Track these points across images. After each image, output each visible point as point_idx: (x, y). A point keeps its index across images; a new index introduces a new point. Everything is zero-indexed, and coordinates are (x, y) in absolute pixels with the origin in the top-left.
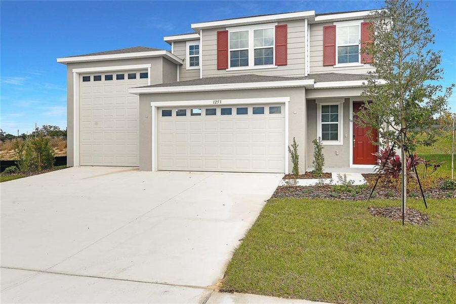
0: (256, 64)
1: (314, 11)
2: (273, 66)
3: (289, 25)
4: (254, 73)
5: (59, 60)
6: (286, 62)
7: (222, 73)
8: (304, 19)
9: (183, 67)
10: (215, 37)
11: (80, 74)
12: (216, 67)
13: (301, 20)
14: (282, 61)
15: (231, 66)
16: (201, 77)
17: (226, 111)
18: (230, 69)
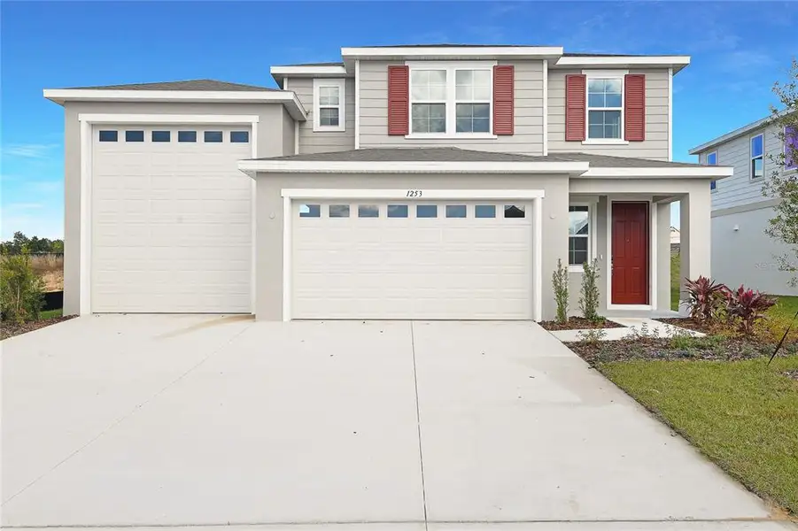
0: (458, 130)
1: (562, 48)
2: (490, 135)
3: (518, 68)
4: (455, 146)
5: (48, 93)
6: (512, 128)
7: (397, 142)
8: (542, 60)
9: (307, 125)
10: (385, 76)
11: (93, 125)
12: (385, 130)
13: (538, 60)
14: (505, 128)
15: (414, 131)
16: (357, 148)
17: (427, 211)
18: (411, 135)
